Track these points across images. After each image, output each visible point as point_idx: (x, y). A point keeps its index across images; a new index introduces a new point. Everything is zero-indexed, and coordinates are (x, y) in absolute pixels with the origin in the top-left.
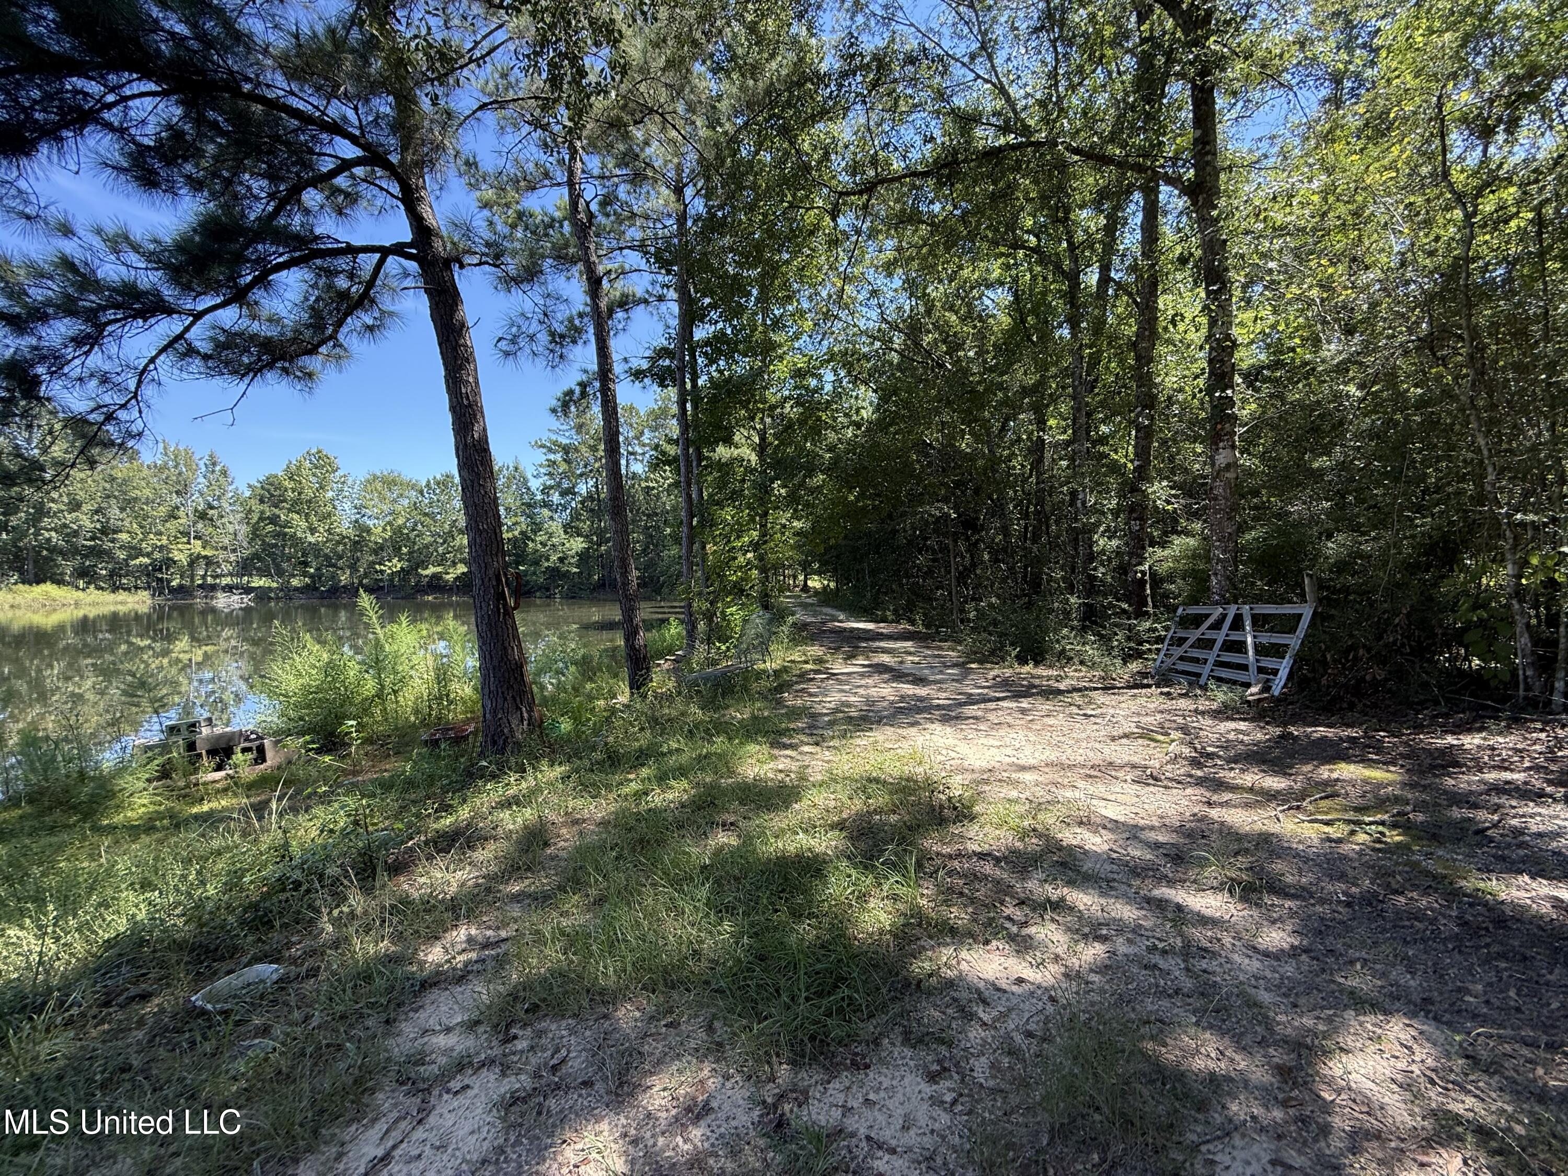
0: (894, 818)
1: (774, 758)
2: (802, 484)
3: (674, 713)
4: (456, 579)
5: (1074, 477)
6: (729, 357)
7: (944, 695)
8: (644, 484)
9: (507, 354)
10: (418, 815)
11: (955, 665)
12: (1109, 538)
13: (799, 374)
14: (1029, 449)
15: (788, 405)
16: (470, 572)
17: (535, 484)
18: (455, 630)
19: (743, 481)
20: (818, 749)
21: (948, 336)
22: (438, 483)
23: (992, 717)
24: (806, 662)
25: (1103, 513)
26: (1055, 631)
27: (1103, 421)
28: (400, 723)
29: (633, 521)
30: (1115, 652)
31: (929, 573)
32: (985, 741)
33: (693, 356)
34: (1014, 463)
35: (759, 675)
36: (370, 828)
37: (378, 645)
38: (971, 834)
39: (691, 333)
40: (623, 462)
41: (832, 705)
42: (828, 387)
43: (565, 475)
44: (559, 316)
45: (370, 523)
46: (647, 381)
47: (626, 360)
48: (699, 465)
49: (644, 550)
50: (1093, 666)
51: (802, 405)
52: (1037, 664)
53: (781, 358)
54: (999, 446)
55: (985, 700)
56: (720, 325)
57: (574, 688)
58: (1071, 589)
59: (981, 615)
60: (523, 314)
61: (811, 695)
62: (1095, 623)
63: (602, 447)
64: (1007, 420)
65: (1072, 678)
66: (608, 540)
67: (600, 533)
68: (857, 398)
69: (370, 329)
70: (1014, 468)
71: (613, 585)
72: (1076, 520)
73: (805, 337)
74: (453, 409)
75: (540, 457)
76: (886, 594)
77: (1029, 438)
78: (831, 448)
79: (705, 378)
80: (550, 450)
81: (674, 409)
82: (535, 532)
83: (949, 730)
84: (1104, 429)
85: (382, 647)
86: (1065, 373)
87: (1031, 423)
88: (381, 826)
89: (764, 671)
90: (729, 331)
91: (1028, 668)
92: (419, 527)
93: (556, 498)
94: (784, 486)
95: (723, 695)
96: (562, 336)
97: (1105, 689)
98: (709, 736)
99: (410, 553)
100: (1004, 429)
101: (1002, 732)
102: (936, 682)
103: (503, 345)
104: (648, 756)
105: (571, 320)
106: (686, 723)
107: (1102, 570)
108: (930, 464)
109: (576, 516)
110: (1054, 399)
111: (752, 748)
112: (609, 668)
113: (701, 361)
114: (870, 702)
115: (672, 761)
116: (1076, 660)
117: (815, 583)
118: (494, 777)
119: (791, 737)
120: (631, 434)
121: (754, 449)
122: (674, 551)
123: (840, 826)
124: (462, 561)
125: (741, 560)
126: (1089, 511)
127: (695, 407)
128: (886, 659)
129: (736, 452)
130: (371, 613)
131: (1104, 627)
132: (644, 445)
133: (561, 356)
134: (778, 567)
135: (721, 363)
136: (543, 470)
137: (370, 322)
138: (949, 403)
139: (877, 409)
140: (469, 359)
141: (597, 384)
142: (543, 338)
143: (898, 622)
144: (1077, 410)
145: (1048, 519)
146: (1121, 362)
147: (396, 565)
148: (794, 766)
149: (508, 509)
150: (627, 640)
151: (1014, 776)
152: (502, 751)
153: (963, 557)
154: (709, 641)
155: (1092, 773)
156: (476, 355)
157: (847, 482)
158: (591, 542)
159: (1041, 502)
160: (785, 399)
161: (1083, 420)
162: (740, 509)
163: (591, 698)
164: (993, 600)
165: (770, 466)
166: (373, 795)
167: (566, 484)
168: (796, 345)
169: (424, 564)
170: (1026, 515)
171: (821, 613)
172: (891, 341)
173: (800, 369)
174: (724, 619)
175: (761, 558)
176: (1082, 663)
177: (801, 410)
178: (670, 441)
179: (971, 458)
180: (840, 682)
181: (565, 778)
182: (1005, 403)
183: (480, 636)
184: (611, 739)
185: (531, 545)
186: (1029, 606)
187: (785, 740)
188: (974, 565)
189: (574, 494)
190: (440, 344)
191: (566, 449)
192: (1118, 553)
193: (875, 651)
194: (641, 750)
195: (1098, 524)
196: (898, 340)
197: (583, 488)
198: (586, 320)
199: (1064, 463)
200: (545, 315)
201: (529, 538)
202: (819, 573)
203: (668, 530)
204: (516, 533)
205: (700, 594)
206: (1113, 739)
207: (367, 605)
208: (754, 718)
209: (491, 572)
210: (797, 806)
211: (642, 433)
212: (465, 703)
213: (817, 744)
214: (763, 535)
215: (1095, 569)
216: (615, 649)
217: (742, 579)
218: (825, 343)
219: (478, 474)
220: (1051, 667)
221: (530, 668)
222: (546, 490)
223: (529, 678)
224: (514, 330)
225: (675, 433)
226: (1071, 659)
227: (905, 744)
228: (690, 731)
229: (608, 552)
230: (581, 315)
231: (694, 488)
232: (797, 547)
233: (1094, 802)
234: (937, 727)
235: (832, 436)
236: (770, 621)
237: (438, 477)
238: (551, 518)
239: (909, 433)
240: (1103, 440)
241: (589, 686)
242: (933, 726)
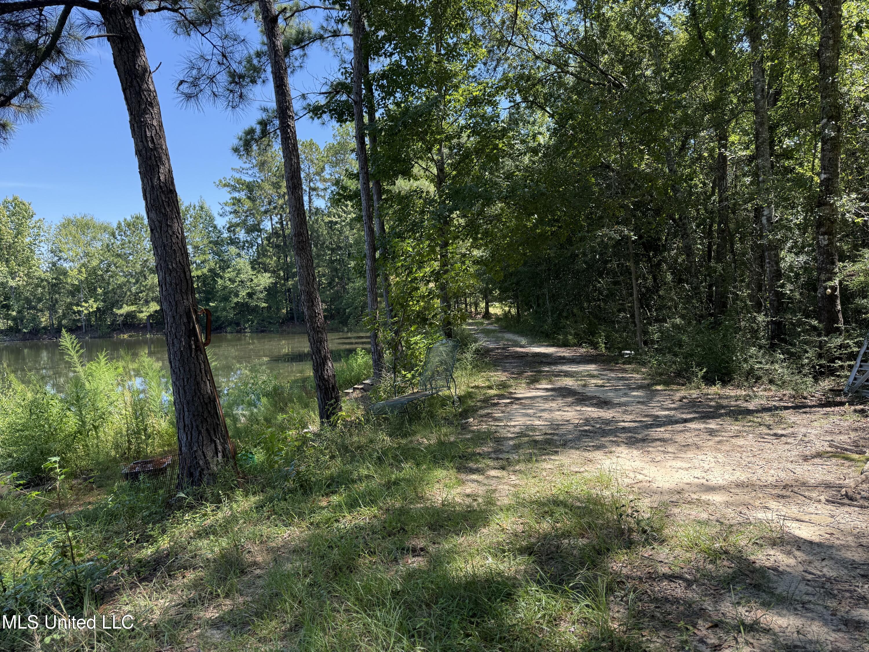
0: (582, 542)
1: (462, 483)
2: (481, 213)
3: (363, 440)
4: (149, 317)
5: (758, 193)
6: (406, 89)
7: (629, 418)
8: (327, 219)
9: (189, 97)
10: (121, 546)
11: (639, 387)
12: (796, 254)
13: (475, 102)
14: (711, 168)
15: (464, 135)
16: (162, 309)
17: (221, 222)
18: (150, 367)
19: (422, 212)
20: (504, 473)
21: (624, 56)
22: (129, 225)
23: (679, 438)
24: (490, 387)
25: (790, 229)
26: (743, 350)
27: (788, 135)
28: (101, 458)
29: (318, 256)
30: (806, 370)
31: (611, 295)
32: (674, 463)
33: (370, 90)
34: (696, 181)
35: (444, 401)
36: (77, 559)
37: (78, 383)
38: (662, 557)
39: (367, 67)
40: (306, 198)
41: (517, 430)
42: (504, 115)
43: (250, 213)
44: (237, 57)
45: (66, 265)
46: (326, 117)
47: (304, 97)
48: (379, 198)
49: (330, 284)
50: (783, 385)
51: (478, 134)
52: (725, 383)
53: (456, 87)
54: (680, 165)
55: (671, 421)
56: (396, 57)
57: (266, 419)
58: (758, 307)
59: (665, 336)
60: (202, 57)
61: (496, 420)
62: (786, 342)
63: (284, 184)
64: (687, 138)
65: (761, 397)
66: (294, 275)
67: (287, 268)
68: (534, 123)
69: (58, 78)
70: (696, 186)
71: (301, 320)
72: (761, 237)
73: (480, 65)
74: (138, 152)
75: (226, 195)
76: (567, 318)
77: (711, 155)
78: (509, 176)
79: (381, 111)
80: (234, 189)
81: (353, 143)
82: (223, 269)
83: (635, 452)
84: (787, 142)
85: (83, 386)
86: (746, 87)
87: (711, 139)
88: (87, 556)
89: (449, 397)
90: (404, 63)
91: (715, 389)
92: (113, 268)
93: (242, 235)
94: (464, 216)
95: (410, 421)
96: (242, 77)
97: (796, 407)
98: (397, 462)
99: (105, 293)
100: (683, 148)
101: (690, 455)
102: (620, 405)
103: (184, 88)
104: (339, 484)
105: (249, 60)
106: (374, 450)
107: (789, 286)
108: (609, 187)
109: (262, 252)
110: (735, 115)
111: (440, 473)
112: (300, 399)
113: (377, 94)
114: (555, 426)
115: (362, 487)
116: (765, 379)
117: (496, 309)
118: (191, 507)
119: (477, 461)
120: (312, 170)
121: (432, 181)
122: (359, 283)
123: (528, 551)
124: (153, 299)
125: (423, 289)
126: (775, 227)
127: (373, 140)
128: (569, 382)
129: (415, 184)
130: (73, 353)
131: (794, 345)
132: (325, 180)
133: (241, 96)
134: (459, 295)
135: (398, 95)
136: (228, 209)
137: (57, 71)
138: (627, 124)
139: (555, 133)
140: (152, 103)
141: (277, 122)
142: (223, 78)
143: (580, 345)
144: (759, 124)
145: (732, 236)
146: (805, 73)
147: (92, 305)
148: (481, 490)
149: (196, 248)
150: (316, 371)
151: (705, 497)
152: (198, 482)
153: (645, 279)
154: (395, 370)
155: (784, 492)
156: (160, 98)
157: (525, 209)
158: (278, 277)
159: (724, 220)
160: (462, 129)
161: (766, 135)
162: (419, 241)
163: (282, 428)
164: (678, 321)
165: (450, 197)
166: (78, 528)
167: (251, 221)
168: (471, 73)
169: (117, 304)
170: (709, 234)
171: (502, 338)
172: (567, 64)
173: (475, 98)
174: (409, 348)
175: (442, 287)
176: (771, 382)
177: (478, 139)
178: (351, 176)
179: (650, 178)
180: (525, 406)
181: (259, 507)
182: (685, 119)
183: (173, 372)
184: (303, 468)
185: (220, 281)
186: (715, 326)
187: (472, 465)
188: (656, 288)
189: (260, 230)
190: (124, 90)
191: (250, 187)
192: (806, 268)
193: (558, 374)
194: (332, 478)
195: (783, 241)
196: (573, 64)
197: (267, 225)
198: (264, 59)
199: (748, 180)
200: (224, 56)
201: (218, 275)
202: (500, 300)
203: (352, 264)
204: (205, 270)
205: (385, 324)
206: (806, 459)
207: (69, 345)
208: (441, 443)
209: (181, 309)
210: (485, 531)
211: (323, 169)
212: (161, 436)
213: (503, 468)
214: (444, 264)
215: (783, 286)
216: (304, 380)
217: (424, 308)
218: (500, 69)
219: (165, 215)
220: (738, 387)
221: (223, 402)
222: (232, 228)
223: (222, 412)
224: (194, 72)
225: (355, 166)
226: (759, 378)
227: (589, 467)
228: (379, 458)
229: (295, 286)
230: (259, 55)
231: (375, 221)
232: (478, 275)
233: (788, 523)
234: (623, 451)
235: (508, 164)
236: (455, 347)
237: (129, 218)
238: (239, 255)
239: (587, 156)
240: (787, 154)
241: (280, 417)
242: (620, 449)
